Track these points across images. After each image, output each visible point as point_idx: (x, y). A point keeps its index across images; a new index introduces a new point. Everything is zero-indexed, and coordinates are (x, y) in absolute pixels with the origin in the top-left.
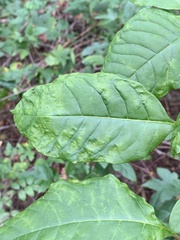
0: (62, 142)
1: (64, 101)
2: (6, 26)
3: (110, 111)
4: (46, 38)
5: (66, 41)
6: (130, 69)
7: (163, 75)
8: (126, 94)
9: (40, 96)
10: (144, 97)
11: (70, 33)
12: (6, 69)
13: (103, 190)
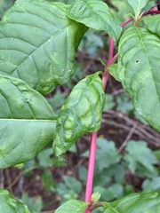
7: (46, 71)
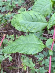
0: (22, 27)
1: (23, 18)
2: (6, 2)
3: (33, 20)
4: (18, 5)
5: (24, 6)
6: (38, 10)
8: (37, 16)
9: (17, 17)
10: (41, 17)
11: (25, 4)
12: (6, 14)
13: (31, 37)
